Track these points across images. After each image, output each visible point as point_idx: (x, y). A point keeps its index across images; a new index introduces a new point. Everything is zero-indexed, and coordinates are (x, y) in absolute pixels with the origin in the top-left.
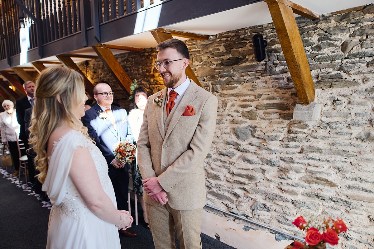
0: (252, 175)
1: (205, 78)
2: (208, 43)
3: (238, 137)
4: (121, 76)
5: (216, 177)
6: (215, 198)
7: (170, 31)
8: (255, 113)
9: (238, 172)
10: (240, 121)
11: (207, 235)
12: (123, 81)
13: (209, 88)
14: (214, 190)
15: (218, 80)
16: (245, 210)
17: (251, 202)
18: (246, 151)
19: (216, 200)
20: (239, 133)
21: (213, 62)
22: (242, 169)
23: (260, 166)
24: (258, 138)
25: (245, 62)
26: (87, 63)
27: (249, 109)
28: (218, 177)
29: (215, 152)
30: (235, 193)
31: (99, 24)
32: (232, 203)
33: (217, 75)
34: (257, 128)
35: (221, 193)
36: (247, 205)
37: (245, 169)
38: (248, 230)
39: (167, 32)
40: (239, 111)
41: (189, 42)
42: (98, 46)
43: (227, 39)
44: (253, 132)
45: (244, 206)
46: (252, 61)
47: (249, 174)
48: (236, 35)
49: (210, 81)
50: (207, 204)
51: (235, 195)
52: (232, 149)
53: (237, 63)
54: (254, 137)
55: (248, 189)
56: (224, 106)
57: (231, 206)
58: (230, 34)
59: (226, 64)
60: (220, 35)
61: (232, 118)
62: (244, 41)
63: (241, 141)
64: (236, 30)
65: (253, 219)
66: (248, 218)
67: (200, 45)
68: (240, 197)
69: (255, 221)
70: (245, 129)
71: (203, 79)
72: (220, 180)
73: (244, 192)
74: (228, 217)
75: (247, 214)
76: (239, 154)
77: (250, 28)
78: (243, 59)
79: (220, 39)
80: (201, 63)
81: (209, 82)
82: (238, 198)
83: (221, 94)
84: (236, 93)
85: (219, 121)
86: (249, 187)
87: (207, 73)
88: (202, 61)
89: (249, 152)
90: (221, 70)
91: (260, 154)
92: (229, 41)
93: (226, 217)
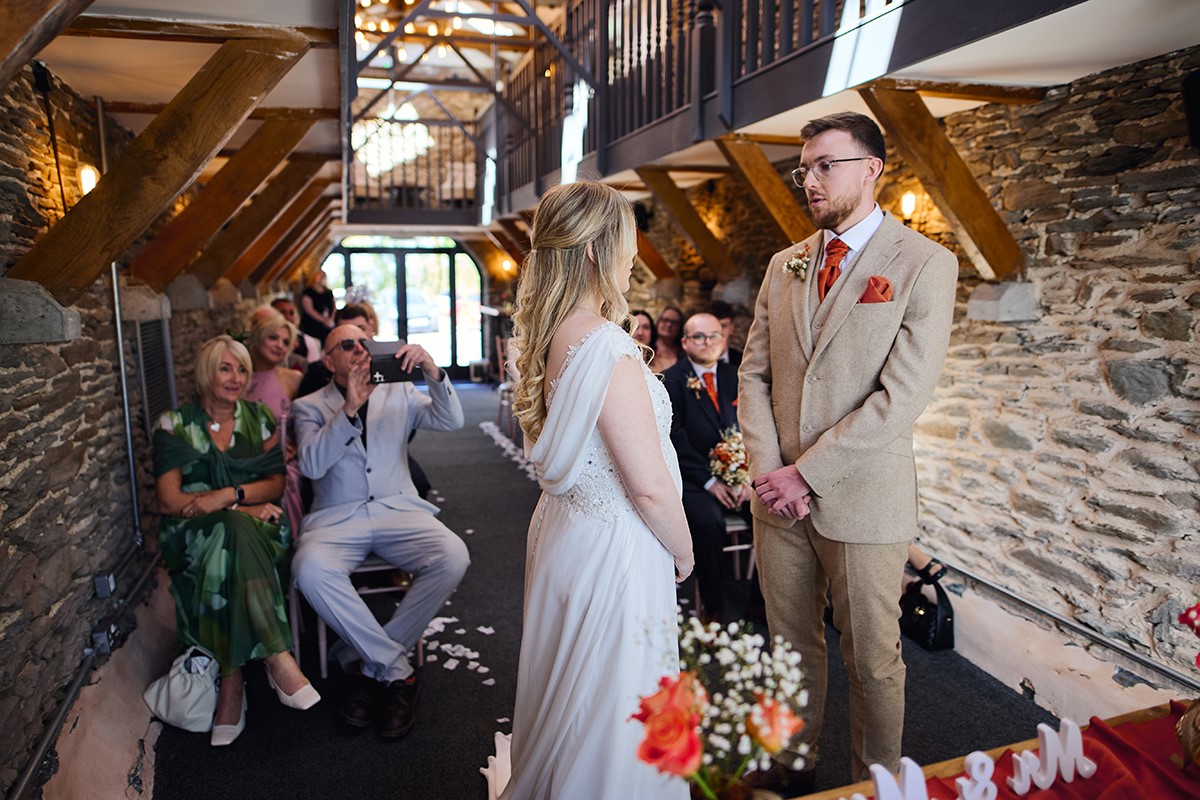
0: (1159, 512)
1: (1028, 213)
2: (1043, 111)
3: (1121, 391)
4: (785, 213)
5: (1040, 510)
6: (1030, 573)
7: (915, 85)
8: (1184, 318)
9: (1112, 500)
10: (1132, 342)
11: (995, 679)
12: (791, 227)
13: (1036, 242)
14: (1032, 547)
15: (1068, 218)
16: (1127, 622)
17: (1150, 600)
18: (1146, 437)
19: (1036, 579)
20: (1124, 378)
21: (1054, 165)
22: (1128, 492)
23: (1190, 487)
24: (1190, 397)
25: (1161, 159)
26: (710, 186)
27: (1164, 305)
28: (1047, 510)
29: (1044, 434)
30: (1096, 563)
31: (733, 80)
32: (1085, 595)
33: (1063, 202)
34: (1188, 367)
35: (1052, 557)
36: (1137, 605)
37: (1135, 493)
38: (1132, 685)
39: (906, 88)
40: (1129, 311)
41: (986, 111)
42: (729, 140)
43: (1106, 95)
44: (1174, 378)
45: (1125, 607)
46: (1184, 155)
47: (1151, 510)
48: (1134, 79)
49: (1041, 222)
50: (1007, 588)
51: (1098, 569)
52: (1098, 428)
53: (1133, 165)
54: (1176, 394)
55: (1143, 556)
56: (1083, 297)
57: (1082, 601)
58: (1114, 78)
59: (1094, 169)
60: (1081, 84)
61: (1106, 335)
62: (1159, 96)
63: (1132, 403)
64: (1134, 64)
65: (1153, 654)
66: (1134, 648)
67: (1017, 117)
68: (1113, 578)
69: (1159, 661)
70: (1148, 368)
71: (1022, 217)
72: (1053, 519)
73: (1131, 565)
74: (1070, 636)
75: (1132, 636)
76: (1120, 444)
77: (1182, 54)
78: (1155, 152)
79: (1080, 96)
80: (1018, 171)
81: (1038, 224)
82: (1106, 582)
83: (1076, 258)
84: (1124, 256)
85: (1064, 342)
86: (1148, 550)
87: (1035, 199)
88: (1020, 166)
89: (1157, 440)
90: (1078, 187)
91: (1193, 449)
92: (1110, 98)
93: (1061, 636)
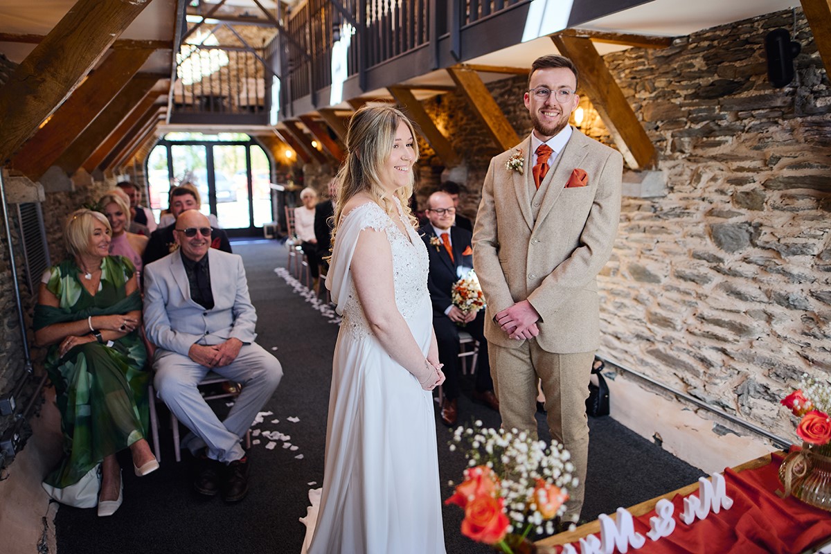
0: (743, 323)
1: (659, 124)
2: (670, 54)
3: (719, 244)
5: (666, 323)
6: (659, 364)
7: (589, 34)
8: (760, 195)
9: (712, 315)
10: (727, 211)
11: (636, 434)
13: (665, 144)
14: (660, 347)
15: (687, 127)
16: (721, 394)
17: (736, 379)
18: (735, 274)
19: (663, 367)
20: (721, 235)
21: (678, 91)
22: (723, 310)
23: (763, 306)
24: (763, 248)
25: (748, 89)
26: (438, 99)
27: (748, 187)
28: (671, 322)
29: (669, 272)
30: (702, 357)
31: (460, 26)
32: (695, 377)
33: (683, 116)
34: (763, 228)
35: (673, 353)
36: (728, 383)
37: (728, 311)
38: (724, 434)
39: (583, 36)
40: (725, 191)
41: (631, 52)
42: (456, 68)
43: (712, 44)
44: (753, 235)
45: (720, 385)
46: (763, 87)
47: (738, 321)
48: (732, 34)
49: (668, 130)
50: (644, 374)
51: (703, 360)
52: (704, 269)
53: (730, 93)
54: (755, 245)
55: (732, 351)
56: (695, 181)
57: (693, 381)
58: (718, 33)
59: (704, 94)
60: (696, 36)
61: (710, 207)
62: (748, 46)
63: (726, 252)
64: (731, 24)
65: (738, 414)
66: (726, 410)
67: (653, 57)
68: (713, 366)
69: (741, 418)
70: (737, 229)
71: (655, 126)
72: (674, 328)
73: (724, 357)
74: (685, 404)
75: (725, 403)
76: (718, 279)
77: (763, 18)
78: (744, 84)
79: (695, 44)
80: (653, 95)
81: (666, 131)
82: (708, 368)
83: (691, 155)
84: (722, 154)
85: (683, 211)
86: (735, 347)
87: (664, 114)
88: (655, 91)
89: (742, 276)
90: (693, 106)
91: (765, 282)
92: (715, 47)
93: (679, 404)
